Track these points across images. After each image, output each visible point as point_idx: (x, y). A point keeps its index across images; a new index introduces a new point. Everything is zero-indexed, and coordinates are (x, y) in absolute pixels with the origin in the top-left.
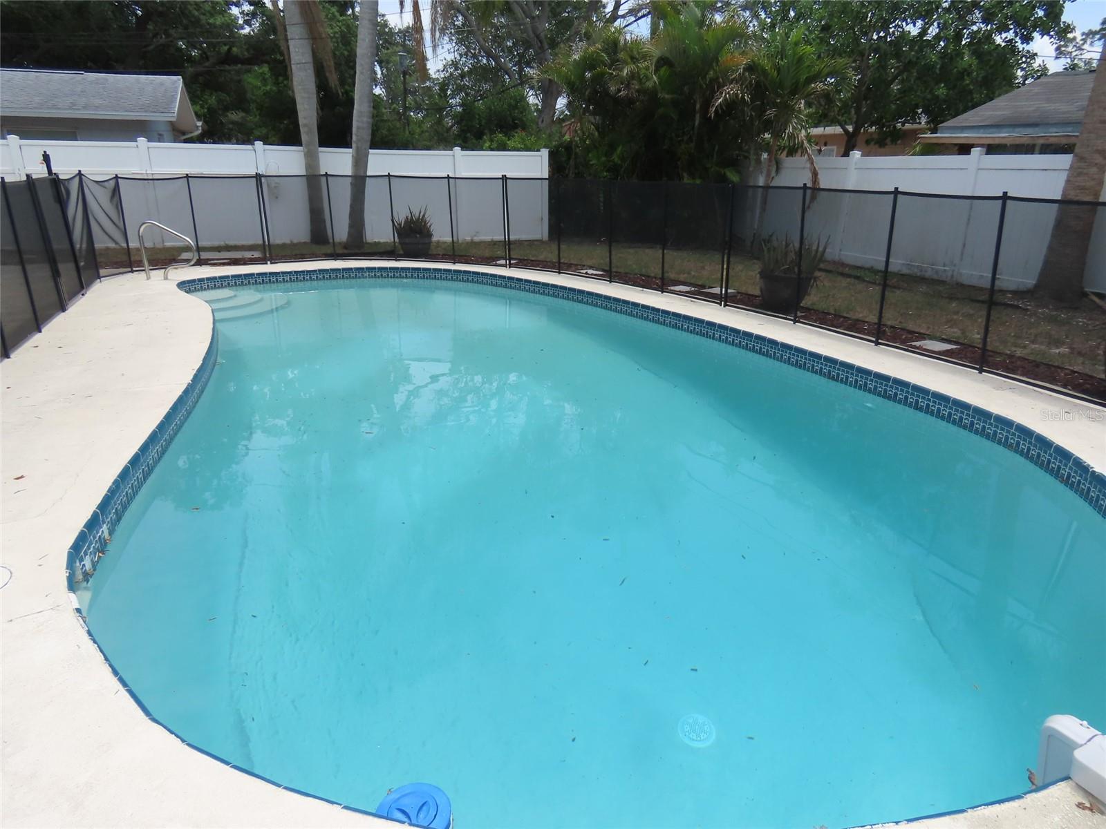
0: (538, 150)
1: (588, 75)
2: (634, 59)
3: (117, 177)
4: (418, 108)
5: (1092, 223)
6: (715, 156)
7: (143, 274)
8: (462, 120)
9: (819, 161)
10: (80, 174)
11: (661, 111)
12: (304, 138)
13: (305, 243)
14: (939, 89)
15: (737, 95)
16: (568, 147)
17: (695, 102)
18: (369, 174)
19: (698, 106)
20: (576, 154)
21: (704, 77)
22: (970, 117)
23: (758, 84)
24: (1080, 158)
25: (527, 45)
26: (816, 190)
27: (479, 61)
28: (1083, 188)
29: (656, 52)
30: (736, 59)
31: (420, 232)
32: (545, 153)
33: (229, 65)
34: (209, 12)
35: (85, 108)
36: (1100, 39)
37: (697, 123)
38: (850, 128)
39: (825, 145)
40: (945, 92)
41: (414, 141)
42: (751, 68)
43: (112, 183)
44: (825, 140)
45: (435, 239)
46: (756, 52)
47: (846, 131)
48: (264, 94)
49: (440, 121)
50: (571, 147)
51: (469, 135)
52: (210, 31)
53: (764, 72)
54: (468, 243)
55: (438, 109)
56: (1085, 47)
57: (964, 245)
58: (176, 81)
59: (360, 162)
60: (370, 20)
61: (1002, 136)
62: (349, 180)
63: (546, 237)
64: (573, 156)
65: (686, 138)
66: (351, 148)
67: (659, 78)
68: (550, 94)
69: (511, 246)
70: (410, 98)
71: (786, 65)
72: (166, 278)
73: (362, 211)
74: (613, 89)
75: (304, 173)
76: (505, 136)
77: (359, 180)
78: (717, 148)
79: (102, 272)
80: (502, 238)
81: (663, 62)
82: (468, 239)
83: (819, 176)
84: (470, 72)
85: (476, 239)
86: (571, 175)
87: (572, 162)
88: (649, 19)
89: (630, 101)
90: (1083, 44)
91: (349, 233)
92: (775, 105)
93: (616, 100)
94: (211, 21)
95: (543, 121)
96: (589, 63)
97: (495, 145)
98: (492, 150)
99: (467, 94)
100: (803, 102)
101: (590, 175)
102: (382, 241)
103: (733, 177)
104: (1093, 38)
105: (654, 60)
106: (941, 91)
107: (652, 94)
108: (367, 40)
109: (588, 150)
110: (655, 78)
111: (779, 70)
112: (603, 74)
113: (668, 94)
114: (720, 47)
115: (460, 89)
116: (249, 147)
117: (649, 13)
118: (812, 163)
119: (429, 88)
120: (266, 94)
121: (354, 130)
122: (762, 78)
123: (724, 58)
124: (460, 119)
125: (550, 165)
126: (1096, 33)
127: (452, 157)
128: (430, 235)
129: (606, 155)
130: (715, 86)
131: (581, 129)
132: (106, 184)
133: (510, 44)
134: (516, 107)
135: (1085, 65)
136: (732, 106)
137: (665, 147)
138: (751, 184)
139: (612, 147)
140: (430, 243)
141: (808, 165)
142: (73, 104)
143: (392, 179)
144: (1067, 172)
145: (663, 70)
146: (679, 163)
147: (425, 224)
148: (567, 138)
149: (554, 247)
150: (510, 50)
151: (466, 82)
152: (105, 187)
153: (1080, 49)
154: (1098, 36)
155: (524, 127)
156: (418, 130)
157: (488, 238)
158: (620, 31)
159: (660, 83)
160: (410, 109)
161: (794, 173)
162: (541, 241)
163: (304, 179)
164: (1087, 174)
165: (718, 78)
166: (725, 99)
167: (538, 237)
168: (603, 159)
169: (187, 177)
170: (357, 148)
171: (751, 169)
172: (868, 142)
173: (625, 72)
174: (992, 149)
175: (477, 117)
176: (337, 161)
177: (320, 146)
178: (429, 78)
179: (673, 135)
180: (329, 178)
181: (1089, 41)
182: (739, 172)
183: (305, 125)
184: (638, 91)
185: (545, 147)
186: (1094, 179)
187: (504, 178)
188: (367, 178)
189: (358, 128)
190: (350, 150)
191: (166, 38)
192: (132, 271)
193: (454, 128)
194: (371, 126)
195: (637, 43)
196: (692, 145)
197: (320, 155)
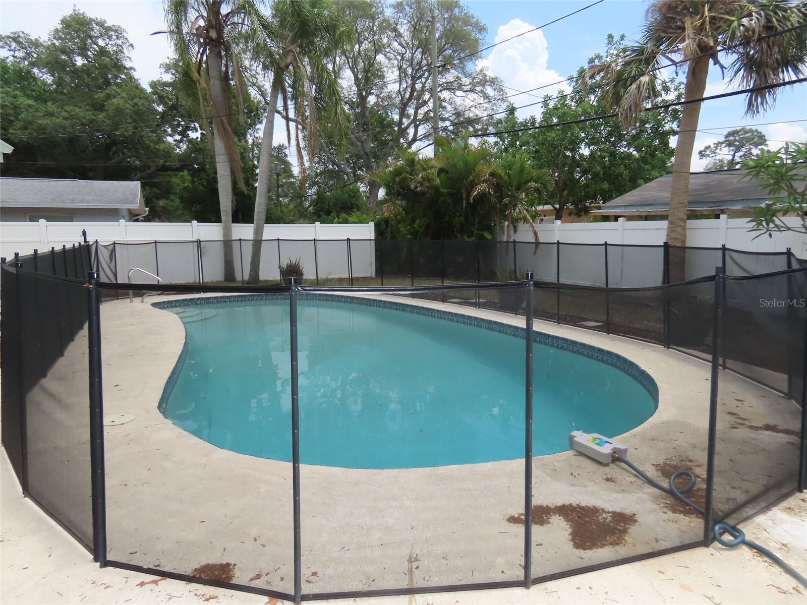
0: (368, 223)
1: (397, 179)
2: (425, 170)
3: (114, 243)
4: (286, 196)
5: (684, 258)
6: (476, 224)
7: (129, 300)
8: (317, 203)
9: (538, 226)
10: (96, 242)
11: (442, 199)
12: (223, 218)
13: (220, 281)
14: (604, 185)
15: (485, 190)
16: (387, 221)
17: (462, 194)
18: (263, 239)
19: (464, 196)
20: (391, 225)
21: (467, 180)
22: (618, 201)
23: (497, 183)
24: (671, 223)
25: (359, 157)
26: (537, 244)
27: (327, 167)
28: (675, 239)
29: (438, 165)
30: (485, 170)
31: (296, 273)
32: (372, 224)
33: (163, 172)
34: (156, 141)
35: (82, 201)
36: (725, 147)
37: (464, 205)
38: (557, 206)
39: (545, 216)
40: (607, 186)
41: (284, 217)
42: (493, 174)
43: (112, 246)
44: (545, 213)
45: (304, 277)
46: (496, 165)
47: (555, 208)
48: (183, 189)
49: (301, 204)
50: (388, 221)
51: (322, 213)
52: (156, 153)
53: (500, 177)
54: (324, 280)
55: (299, 196)
56: (717, 151)
57: (622, 273)
58: (137, 185)
59: (259, 232)
60: (267, 152)
61: (634, 211)
62: (252, 242)
63: (374, 275)
64: (390, 226)
65: (458, 214)
66: (253, 223)
67: (440, 180)
68: (373, 187)
69: (353, 281)
70: (280, 190)
71: (514, 173)
72: (142, 302)
73: (258, 261)
74: (412, 186)
75: (222, 239)
76: (347, 214)
77: (257, 243)
78: (477, 219)
79: (103, 299)
80: (347, 276)
81: (441, 171)
82: (324, 277)
83: (538, 235)
84: (321, 173)
85: (329, 277)
86: (389, 237)
87: (389, 230)
88: (433, 146)
89: (423, 193)
90: (716, 150)
91: (250, 275)
92: (508, 196)
93: (414, 192)
94: (157, 147)
95: (370, 204)
96: (398, 172)
97: (341, 220)
98: (339, 223)
99: (320, 187)
100: (524, 194)
101: (400, 237)
102: (270, 279)
103: (488, 236)
104: (721, 146)
105: (437, 170)
106: (606, 186)
107: (436, 189)
108: (265, 163)
109: (399, 222)
110: (438, 180)
111: (509, 176)
112: (406, 178)
113: (446, 189)
114: (476, 163)
115: (315, 183)
116: (189, 224)
117: (433, 143)
118: (533, 228)
119: (293, 183)
120: (185, 189)
121: (255, 213)
122: (499, 180)
123: (479, 168)
124: (315, 203)
125: (376, 231)
126: (722, 143)
127: (314, 228)
128: (302, 274)
129: (410, 225)
130: (473, 185)
131: (394, 210)
132: (108, 247)
133: (347, 156)
134: (353, 197)
135: (720, 162)
136: (483, 196)
137: (446, 220)
138: (498, 240)
139: (413, 220)
140: (302, 279)
141: (531, 229)
142: (74, 199)
143: (280, 242)
144: (666, 231)
145: (442, 175)
146: (455, 229)
147: (299, 268)
148: (386, 214)
149: (379, 281)
150: (347, 159)
151: (318, 179)
152: (107, 249)
153: (714, 153)
154: (724, 145)
155: (358, 209)
156: (286, 210)
157: (337, 276)
158: (416, 153)
159: (441, 182)
160: (280, 196)
161: (524, 234)
162: (371, 278)
163: (222, 242)
164: (676, 231)
165: (475, 180)
166: (479, 192)
167: (369, 275)
168: (408, 227)
169: (156, 242)
170: (257, 224)
171: (498, 232)
172: (570, 214)
173: (420, 176)
174: (630, 218)
175: (327, 202)
176: (244, 231)
177: (233, 223)
178: (292, 176)
179: (450, 212)
180: (242, 242)
181: (719, 148)
182: (492, 234)
183: (224, 211)
184: (428, 187)
185: (372, 221)
186: (680, 234)
187: (348, 240)
188: (263, 242)
189: (258, 212)
190: (253, 225)
191: (123, 155)
192: (118, 299)
193: (311, 208)
194: (265, 210)
195: (427, 161)
196: (462, 218)
197: (233, 228)
